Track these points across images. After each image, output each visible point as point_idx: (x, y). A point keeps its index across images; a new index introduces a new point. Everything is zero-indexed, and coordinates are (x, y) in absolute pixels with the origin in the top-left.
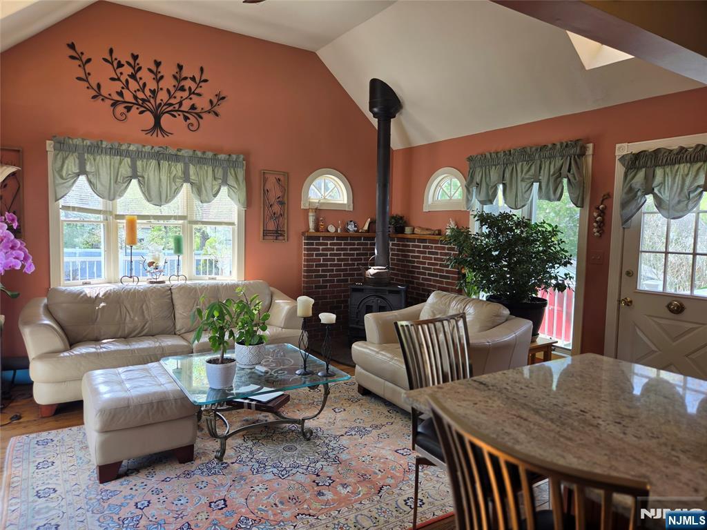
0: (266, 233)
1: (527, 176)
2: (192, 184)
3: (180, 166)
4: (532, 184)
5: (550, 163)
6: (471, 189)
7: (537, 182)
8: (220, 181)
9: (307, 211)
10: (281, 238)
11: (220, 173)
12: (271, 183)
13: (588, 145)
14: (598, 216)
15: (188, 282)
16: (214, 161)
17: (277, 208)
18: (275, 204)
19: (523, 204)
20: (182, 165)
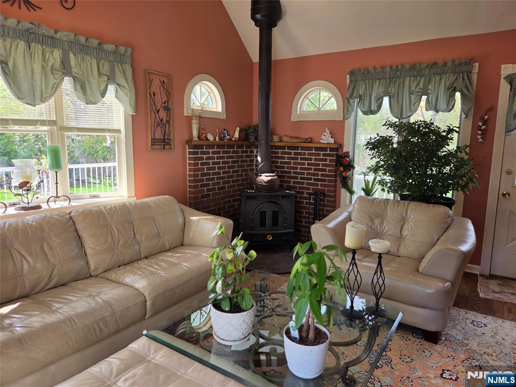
0: (154, 142)
1: (417, 90)
2: (75, 78)
3: (57, 54)
4: (421, 97)
5: (440, 79)
6: (351, 101)
7: (425, 95)
8: (106, 78)
9: (189, 119)
10: (167, 147)
11: (106, 68)
12: (156, 86)
13: (474, 64)
14: (483, 125)
15: (73, 203)
16: (99, 52)
17: (163, 114)
18: (161, 108)
19: (409, 114)
20: (60, 51)
